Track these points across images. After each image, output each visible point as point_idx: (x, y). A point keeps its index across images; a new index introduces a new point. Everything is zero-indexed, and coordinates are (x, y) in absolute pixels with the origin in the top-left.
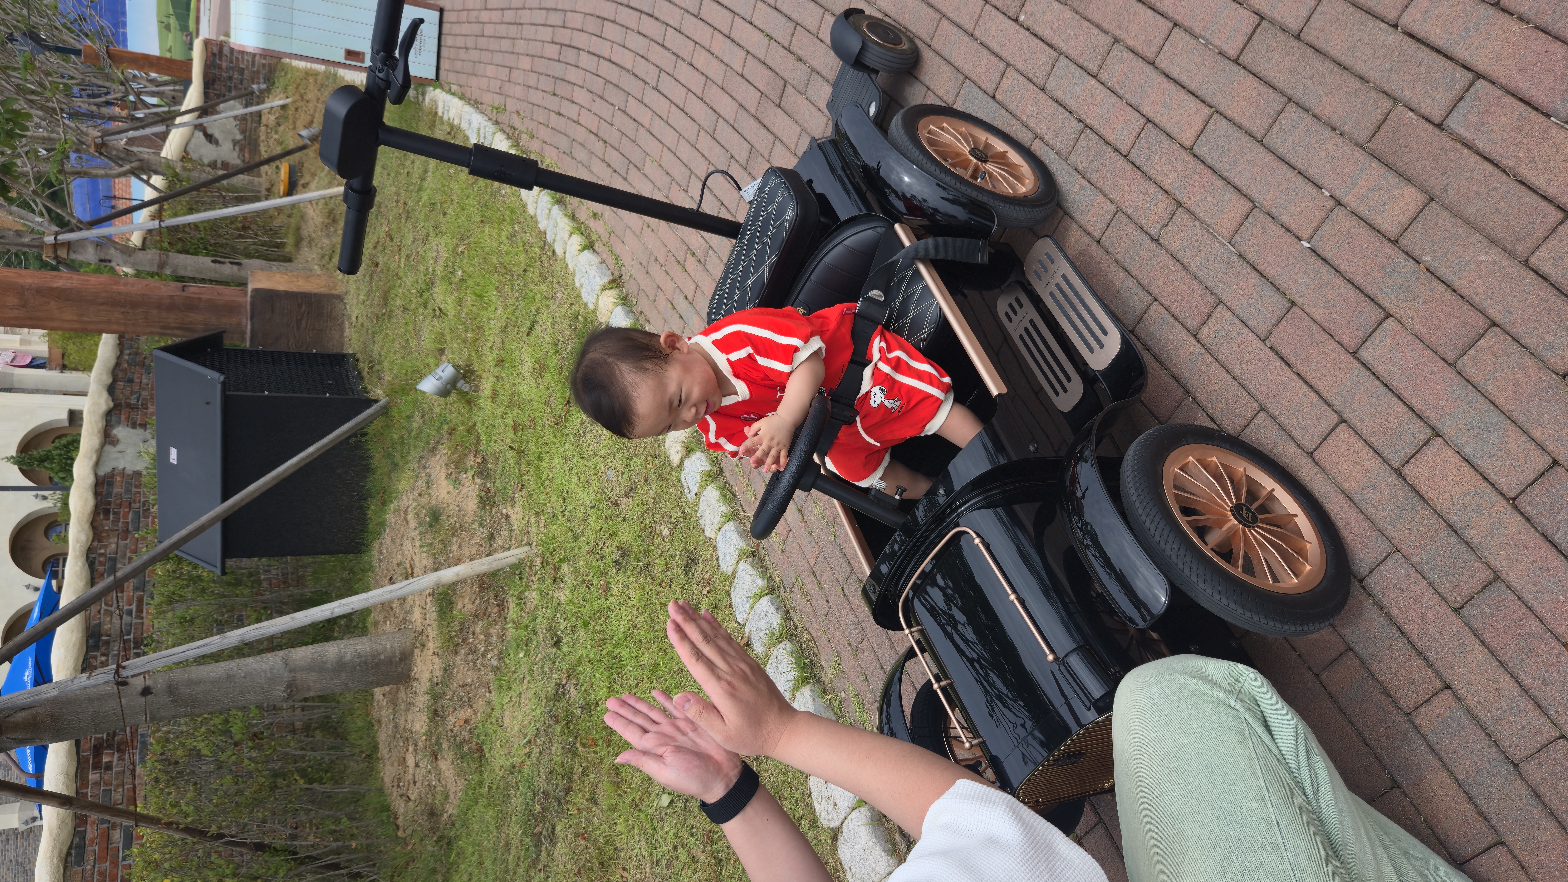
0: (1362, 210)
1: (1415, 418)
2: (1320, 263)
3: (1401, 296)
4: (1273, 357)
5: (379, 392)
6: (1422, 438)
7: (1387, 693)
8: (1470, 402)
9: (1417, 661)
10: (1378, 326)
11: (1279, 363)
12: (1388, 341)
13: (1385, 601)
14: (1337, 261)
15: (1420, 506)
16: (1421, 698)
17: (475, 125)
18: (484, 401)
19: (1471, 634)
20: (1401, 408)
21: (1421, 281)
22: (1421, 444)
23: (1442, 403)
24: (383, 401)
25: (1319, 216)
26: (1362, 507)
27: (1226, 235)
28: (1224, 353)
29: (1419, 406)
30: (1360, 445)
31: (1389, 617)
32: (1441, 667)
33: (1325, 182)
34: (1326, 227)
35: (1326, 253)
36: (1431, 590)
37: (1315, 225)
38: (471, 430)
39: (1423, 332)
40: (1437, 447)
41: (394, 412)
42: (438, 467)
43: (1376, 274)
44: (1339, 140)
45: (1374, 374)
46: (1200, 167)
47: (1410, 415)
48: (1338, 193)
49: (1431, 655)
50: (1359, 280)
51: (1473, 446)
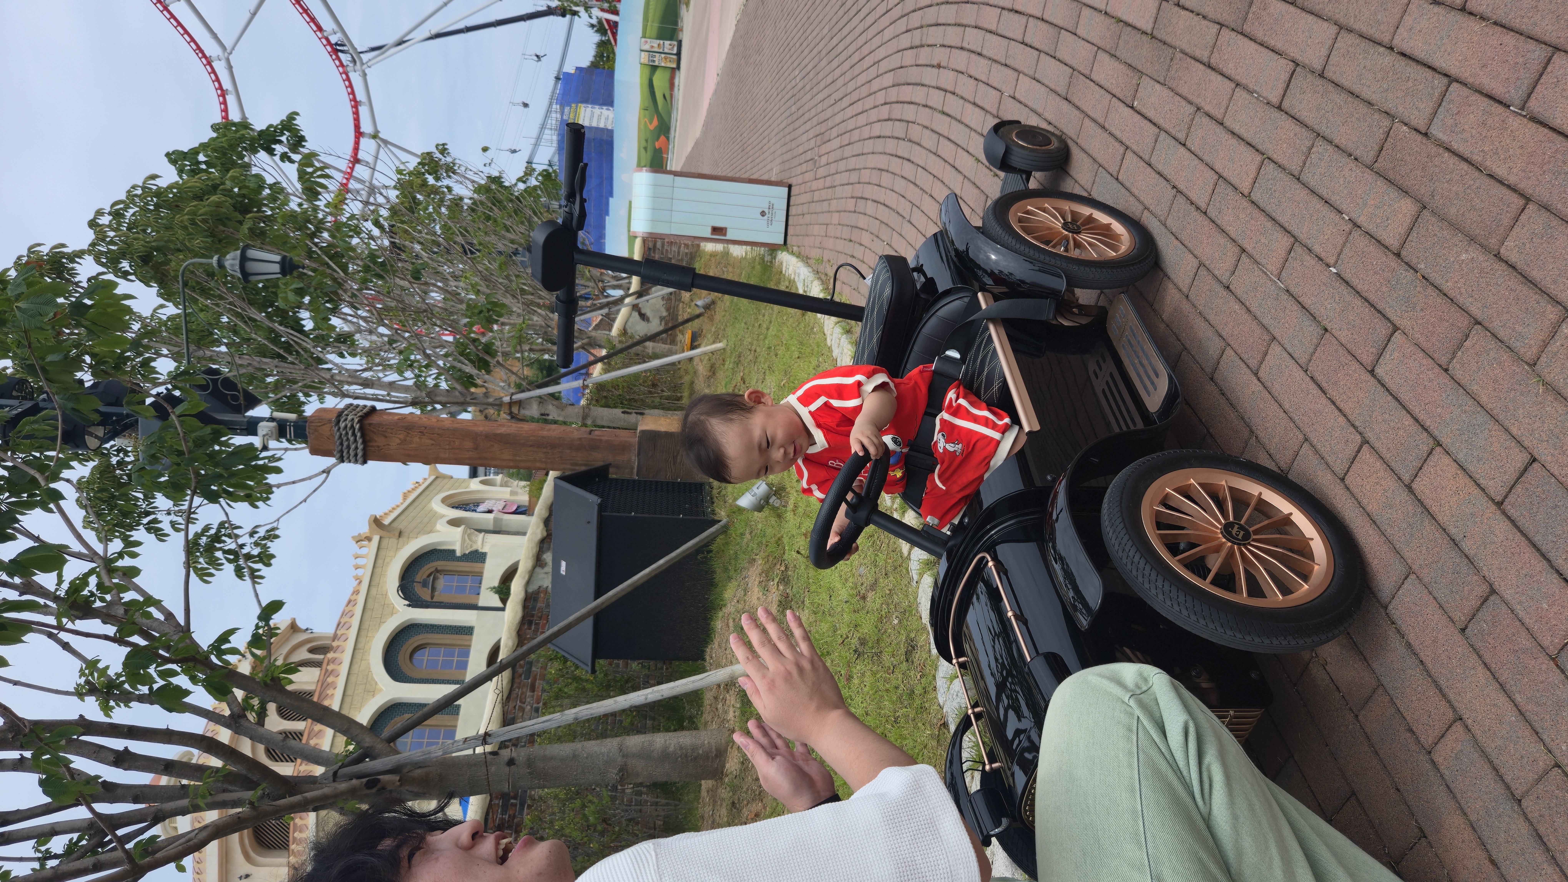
0: (1371, 228)
1: (1420, 429)
2: (1343, 286)
3: (1404, 308)
4: (1312, 386)
5: (723, 513)
6: (1425, 449)
7: (1411, 731)
8: (1461, 405)
9: (1432, 692)
10: (1389, 340)
11: (1316, 391)
12: (1396, 354)
13: (1404, 628)
14: (1355, 282)
15: (1427, 521)
16: (1437, 733)
17: (802, 277)
18: (789, 515)
19: (1475, 657)
20: (1408, 421)
21: (1418, 289)
22: (1425, 455)
23: (1439, 410)
24: (724, 521)
25: (1340, 240)
26: (1383, 529)
27: (1275, 273)
28: (1276, 388)
29: (1421, 417)
30: (1379, 464)
31: (1409, 645)
32: (1452, 696)
33: (1344, 207)
34: (1346, 250)
35: (1347, 276)
36: (1440, 611)
37: (1338, 249)
38: (779, 542)
39: (1422, 340)
40: (1437, 457)
41: (731, 531)
42: (753, 575)
43: (1384, 289)
44: (1353, 165)
45: (1388, 390)
46: (1256, 213)
47: (1415, 428)
48: (1354, 216)
49: (1442, 682)
50: (1372, 297)
51: (1465, 451)
